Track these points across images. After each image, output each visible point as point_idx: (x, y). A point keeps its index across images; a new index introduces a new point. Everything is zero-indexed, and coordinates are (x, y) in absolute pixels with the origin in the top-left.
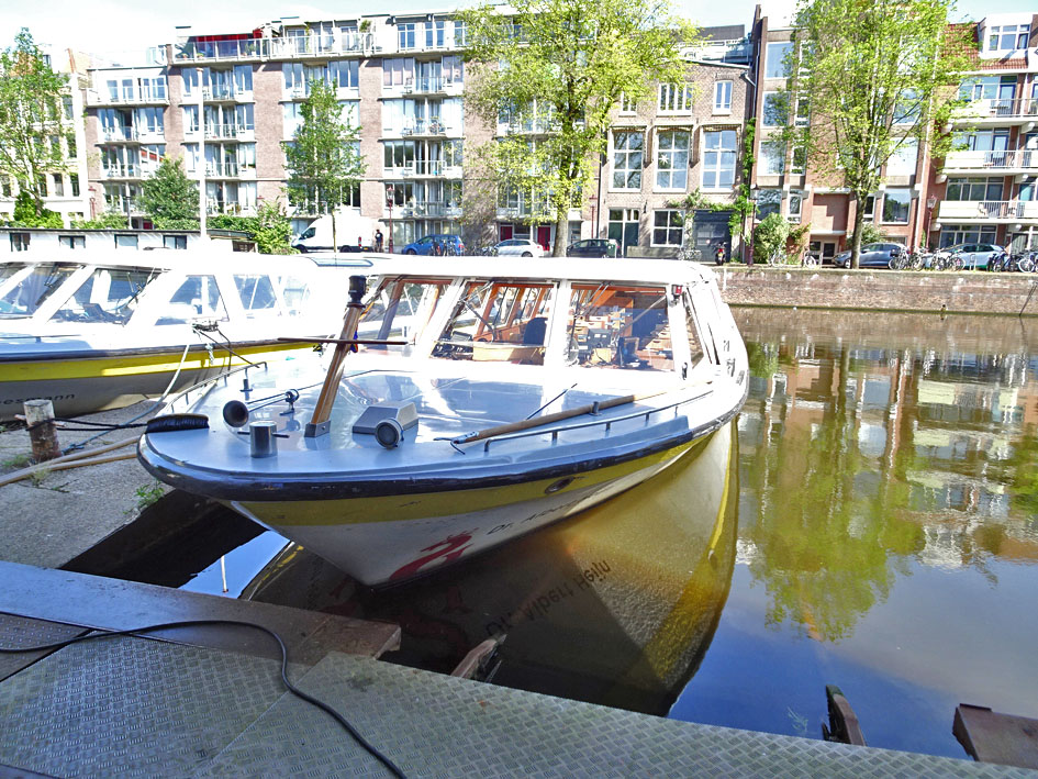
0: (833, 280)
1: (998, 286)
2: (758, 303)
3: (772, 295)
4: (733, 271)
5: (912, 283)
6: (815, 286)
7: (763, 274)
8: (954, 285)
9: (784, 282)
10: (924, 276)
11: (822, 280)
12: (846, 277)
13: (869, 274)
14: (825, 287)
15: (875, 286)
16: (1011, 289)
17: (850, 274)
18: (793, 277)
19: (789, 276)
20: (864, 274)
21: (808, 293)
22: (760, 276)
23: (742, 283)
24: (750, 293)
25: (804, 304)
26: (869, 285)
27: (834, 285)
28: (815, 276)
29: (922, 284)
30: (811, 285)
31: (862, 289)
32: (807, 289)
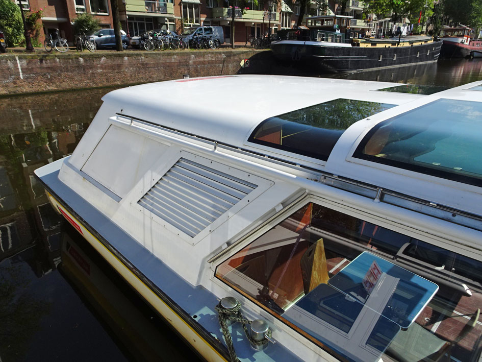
0: (118, 61)
1: (210, 59)
2: (60, 89)
3: (71, 79)
4: (25, 58)
5: (168, 61)
6: (105, 68)
7: (58, 60)
8: (190, 60)
9: (79, 66)
10: (174, 54)
11: (110, 62)
12: (126, 58)
13: (141, 55)
14: (112, 68)
15: (147, 64)
16: (215, 61)
17: (128, 55)
18: (85, 61)
19: (81, 60)
20: (137, 55)
21: (101, 74)
22: (55, 62)
23: (39, 71)
24: (51, 80)
25: (100, 85)
26: (143, 64)
27: (119, 66)
28: (103, 59)
29: (173, 61)
30: (102, 68)
31: (139, 67)
32: (99, 71)
